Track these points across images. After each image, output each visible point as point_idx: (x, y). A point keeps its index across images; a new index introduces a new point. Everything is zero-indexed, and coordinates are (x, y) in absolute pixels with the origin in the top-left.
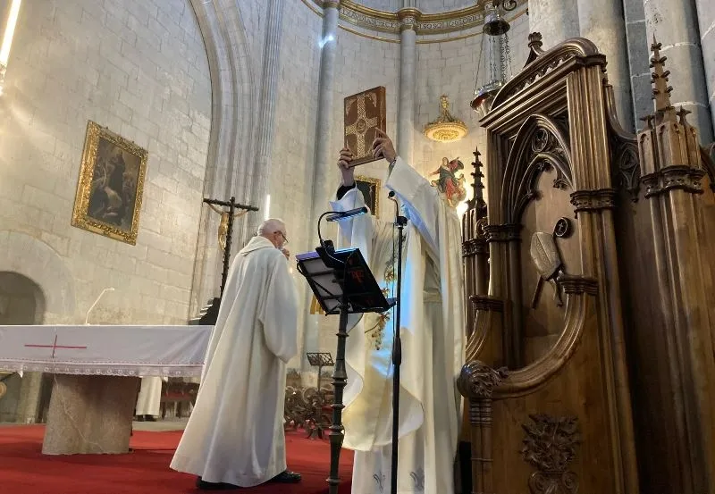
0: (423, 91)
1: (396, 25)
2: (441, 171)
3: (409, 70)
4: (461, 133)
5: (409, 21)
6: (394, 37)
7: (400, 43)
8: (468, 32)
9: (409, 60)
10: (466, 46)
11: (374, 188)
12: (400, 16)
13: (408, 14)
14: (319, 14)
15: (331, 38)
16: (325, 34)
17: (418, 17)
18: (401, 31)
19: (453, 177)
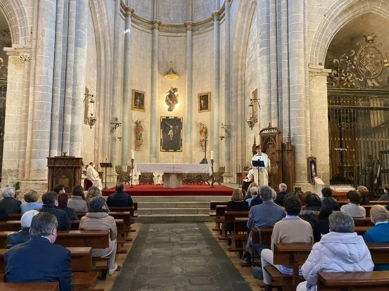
0: (161, 57)
1: (151, 26)
2: (170, 92)
3: (156, 47)
4: (177, 77)
5: (156, 25)
6: (150, 31)
7: (152, 34)
8: (179, 34)
9: (156, 43)
10: (178, 40)
11: (143, 96)
12: (152, 23)
13: (156, 22)
14: (124, 19)
15: (128, 31)
16: (126, 29)
17: (159, 24)
18: (153, 29)
19: (175, 95)
